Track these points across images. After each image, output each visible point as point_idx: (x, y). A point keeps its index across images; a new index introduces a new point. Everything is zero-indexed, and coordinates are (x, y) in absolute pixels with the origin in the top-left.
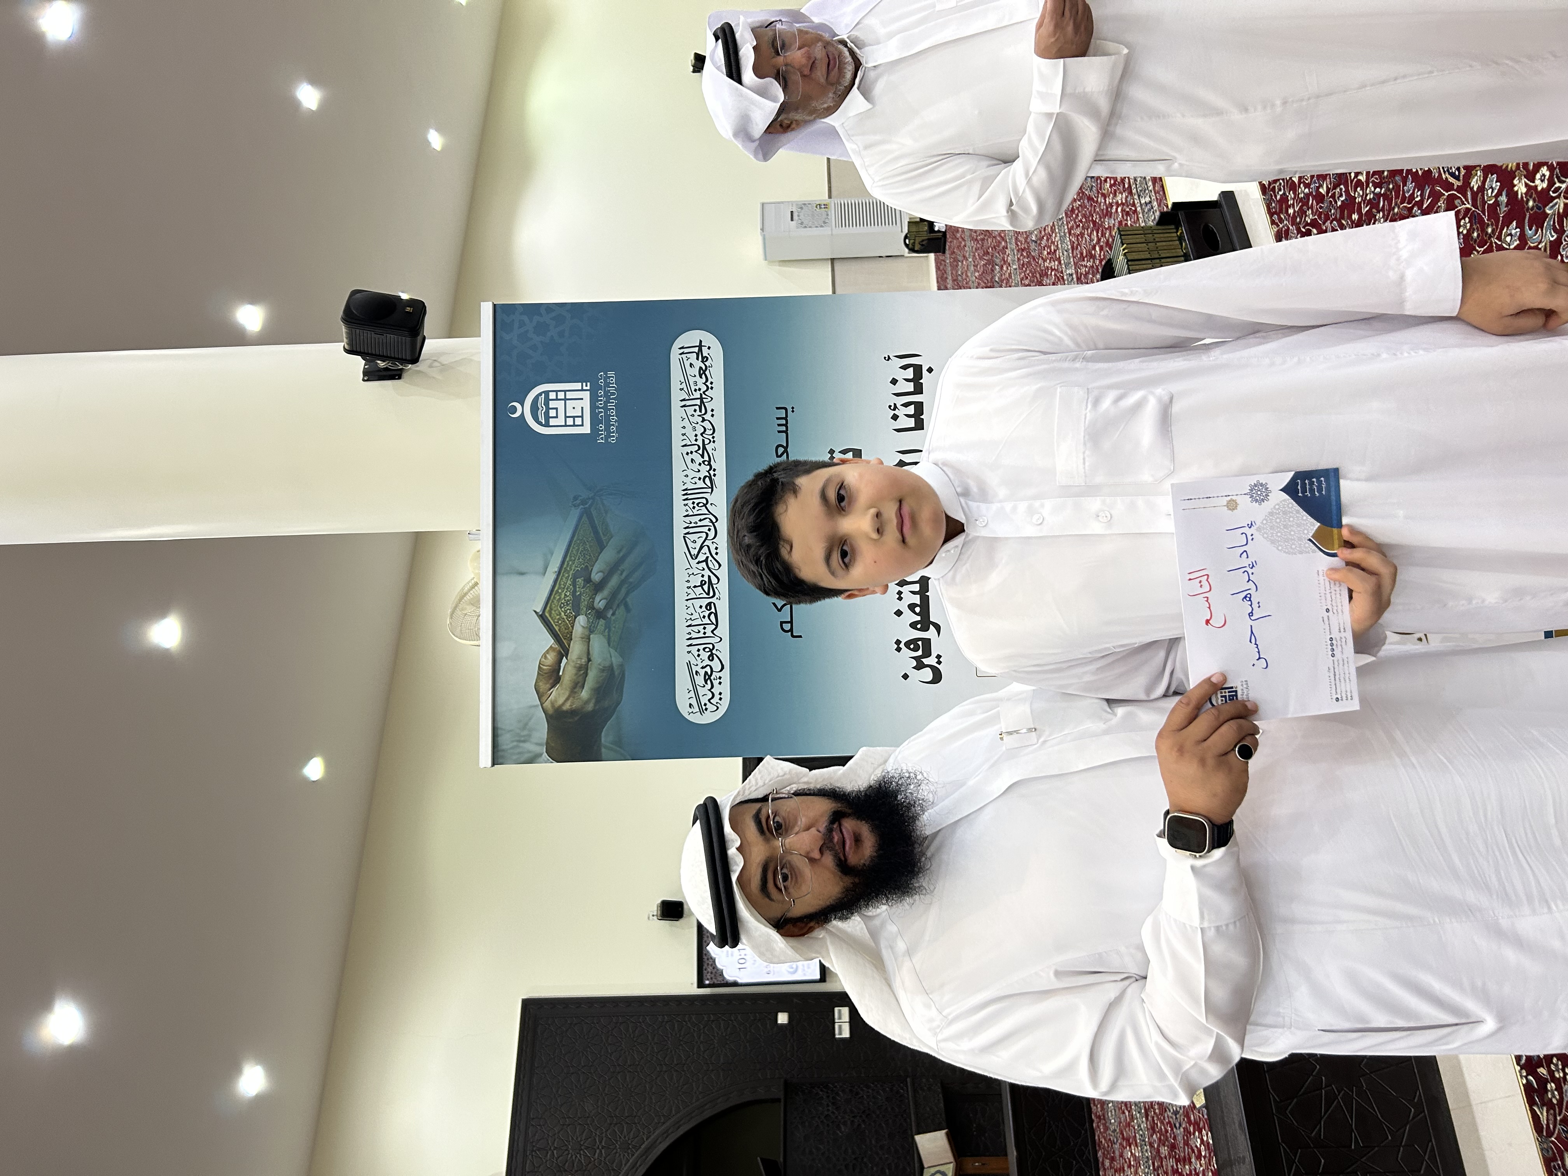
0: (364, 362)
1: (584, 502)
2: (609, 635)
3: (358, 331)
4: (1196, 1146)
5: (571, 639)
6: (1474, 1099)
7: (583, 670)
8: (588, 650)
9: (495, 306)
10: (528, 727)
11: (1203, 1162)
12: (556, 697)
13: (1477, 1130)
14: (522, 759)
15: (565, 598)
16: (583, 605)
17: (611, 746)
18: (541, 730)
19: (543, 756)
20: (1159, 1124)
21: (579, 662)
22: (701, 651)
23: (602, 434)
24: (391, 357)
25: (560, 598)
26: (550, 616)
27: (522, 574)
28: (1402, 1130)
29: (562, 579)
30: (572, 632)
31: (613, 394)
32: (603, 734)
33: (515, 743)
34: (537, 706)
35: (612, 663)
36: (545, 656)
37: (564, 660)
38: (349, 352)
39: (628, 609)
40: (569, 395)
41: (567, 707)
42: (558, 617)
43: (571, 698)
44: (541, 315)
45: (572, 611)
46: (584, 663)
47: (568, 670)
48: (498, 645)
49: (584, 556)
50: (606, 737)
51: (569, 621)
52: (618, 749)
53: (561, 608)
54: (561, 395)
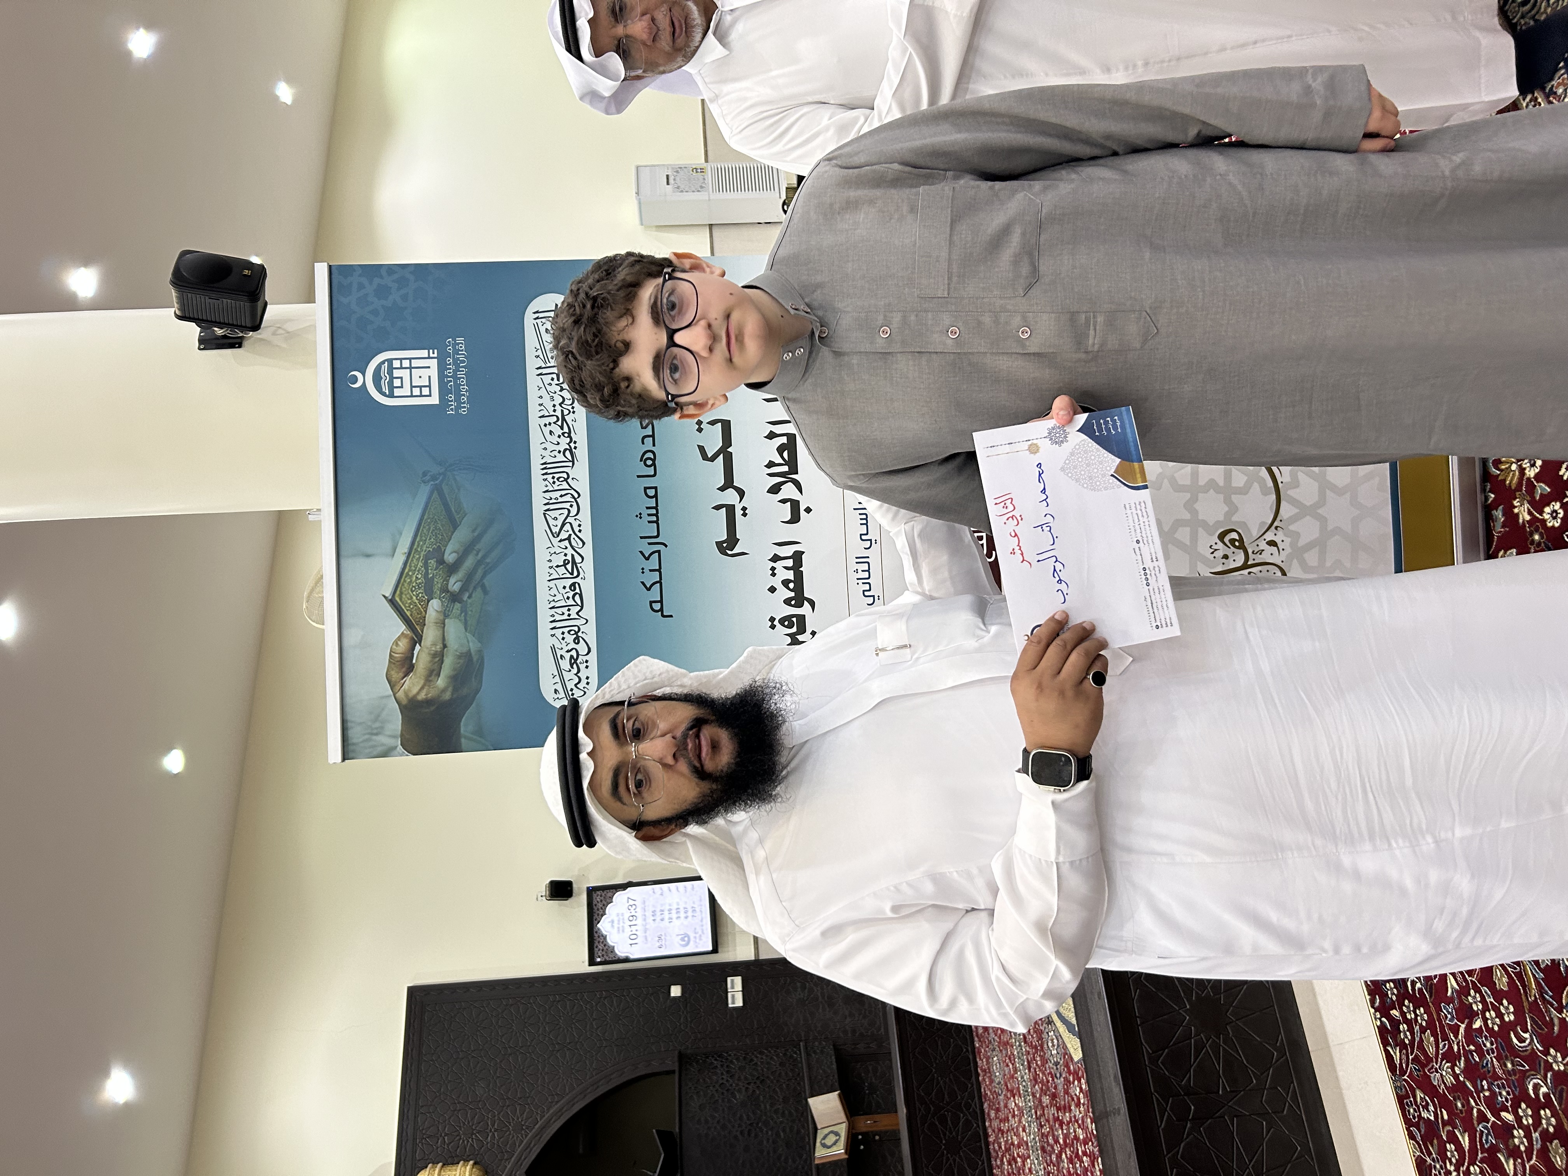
0: (199, 329)
1: (434, 478)
2: (465, 619)
3: (189, 295)
4: (1076, 1095)
5: (425, 625)
6: (1333, 1040)
7: (438, 657)
8: (444, 636)
9: (330, 267)
10: (380, 718)
11: (1082, 1109)
12: (409, 687)
13: (1335, 1071)
14: (375, 753)
15: (416, 580)
16: (436, 588)
17: (471, 736)
18: (396, 722)
19: (398, 749)
20: (1041, 1075)
21: (433, 649)
22: (566, 634)
23: (452, 405)
24: (229, 324)
25: (411, 581)
26: (401, 600)
27: (368, 556)
28: (1265, 1074)
29: (412, 560)
30: (425, 617)
31: (463, 362)
32: (462, 724)
33: (367, 737)
34: (389, 696)
35: (470, 650)
36: (396, 643)
37: (418, 647)
38: (180, 318)
39: (485, 592)
40: (415, 363)
41: (422, 696)
42: (409, 601)
43: (426, 687)
44: (381, 277)
45: (424, 594)
46: (439, 650)
47: (422, 657)
48: (345, 633)
49: (436, 536)
50: (466, 727)
51: (422, 606)
52: (479, 739)
53: (412, 591)
54: (406, 363)
